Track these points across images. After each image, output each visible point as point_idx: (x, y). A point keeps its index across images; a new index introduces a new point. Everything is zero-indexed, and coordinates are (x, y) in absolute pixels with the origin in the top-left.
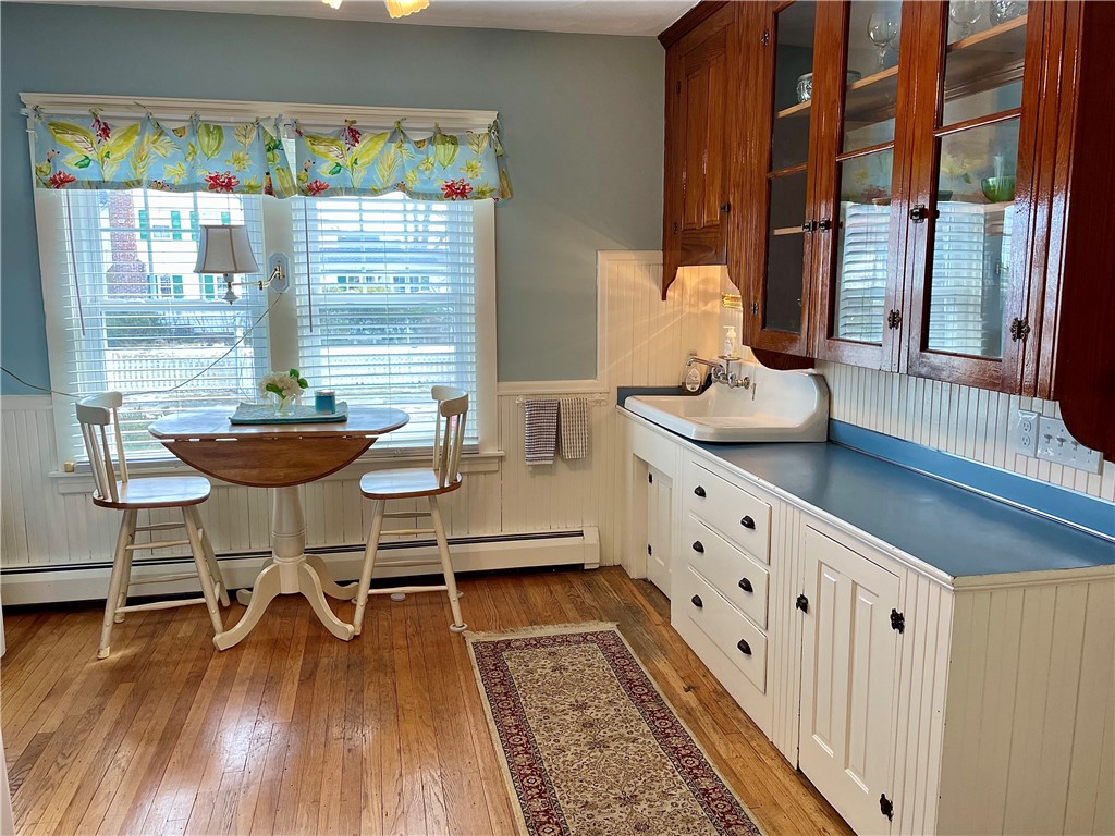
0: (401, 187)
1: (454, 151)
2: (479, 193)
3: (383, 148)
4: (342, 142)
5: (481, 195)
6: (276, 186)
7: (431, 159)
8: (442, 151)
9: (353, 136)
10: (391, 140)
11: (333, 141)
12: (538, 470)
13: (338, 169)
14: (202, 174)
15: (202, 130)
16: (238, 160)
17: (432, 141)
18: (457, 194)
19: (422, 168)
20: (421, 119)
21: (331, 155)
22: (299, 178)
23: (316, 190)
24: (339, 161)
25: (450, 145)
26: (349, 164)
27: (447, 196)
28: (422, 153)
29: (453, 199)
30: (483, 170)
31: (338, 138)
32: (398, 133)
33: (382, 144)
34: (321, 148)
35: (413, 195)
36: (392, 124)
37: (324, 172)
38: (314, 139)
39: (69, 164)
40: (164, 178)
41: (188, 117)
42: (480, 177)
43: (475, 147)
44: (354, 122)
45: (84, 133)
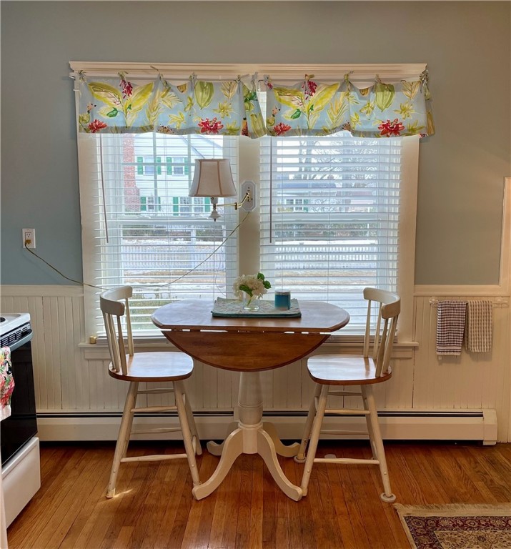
0: (347, 127)
1: (391, 97)
2: (409, 130)
3: (334, 96)
4: (302, 93)
5: (411, 132)
6: (251, 129)
7: (372, 103)
8: (380, 98)
9: (311, 88)
10: (341, 90)
11: (295, 92)
12: (446, 359)
13: (298, 114)
14: (196, 121)
15: (198, 87)
16: (223, 109)
17: (373, 89)
18: (391, 131)
19: (364, 111)
20: (364, 72)
21: (293, 103)
22: (268, 122)
23: (280, 131)
24: (300, 108)
25: (388, 92)
26: (306, 110)
27: (383, 133)
28: (365, 99)
29: (388, 136)
30: (413, 112)
31: (299, 90)
32: (346, 84)
33: (333, 92)
34: (286, 98)
35: (356, 133)
36: (341, 77)
37: (286, 117)
38: (281, 91)
39: (102, 115)
40: (169, 124)
41: (188, 77)
42: (411, 118)
43: (409, 93)
44: (312, 76)
45: (114, 91)
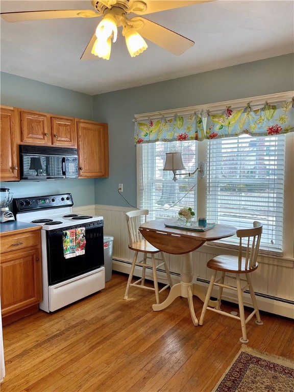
0: (246, 132)
1: (274, 112)
2: (285, 130)
3: (241, 116)
4: (225, 116)
6: (200, 136)
7: (263, 118)
8: (268, 113)
9: (229, 113)
10: (245, 111)
11: (221, 116)
13: (222, 127)
14: (176, 135)
15: (178, 119)
16: (188, 128)
17: (263, 109)
18: (274, 132)
19: (258, 122)
20: (258, 101)
21: (221, 122)
22: (207, 133)
23: (213, 136)
24: (223, 124)
25: (272, 110)
26: (227, 124)
27: (269, 133)
28: (257, 115)
29: (272, 135)
30: (288, 119)
31: (223, 114)
32: (248, 108)
33: (240, 114)
34: (216, 120)
35: (253, 134)
36: (246, 105)
37: (216, 129)
38: (214, 116)
39: (142, 136)
40: (167, 137)
41: (173, 115)
42: (286, 123)
43: (285, 109)
44: (230, 107)
